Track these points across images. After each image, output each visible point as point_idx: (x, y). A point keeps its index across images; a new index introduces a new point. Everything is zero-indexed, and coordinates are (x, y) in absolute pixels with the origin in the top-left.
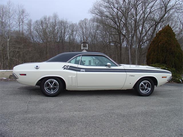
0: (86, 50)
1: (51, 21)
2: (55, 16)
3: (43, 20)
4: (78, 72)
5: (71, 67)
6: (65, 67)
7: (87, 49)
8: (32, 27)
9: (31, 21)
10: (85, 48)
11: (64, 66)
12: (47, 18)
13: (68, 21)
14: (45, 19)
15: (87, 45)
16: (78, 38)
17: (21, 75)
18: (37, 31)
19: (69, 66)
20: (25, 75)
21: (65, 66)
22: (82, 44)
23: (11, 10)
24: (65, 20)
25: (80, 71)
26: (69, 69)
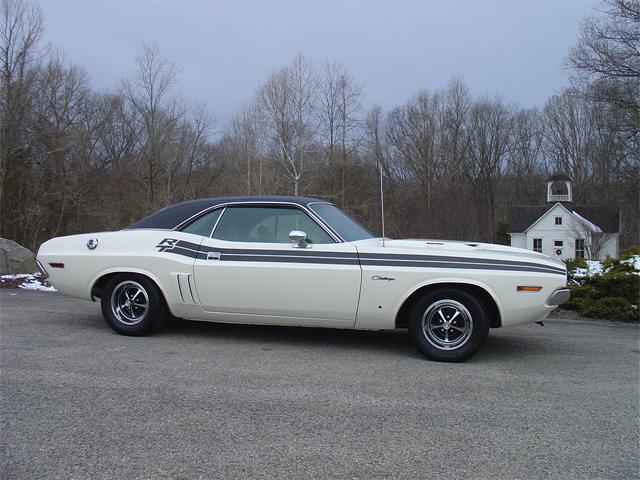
0: (565, 204)
1: (443, 106)
2: (457, 91)
3: (418, 107)
4: (200, 262)
5: (181, 243)
6: (166, 244)
7: (570, 200)
8: (382, 134)
9: (377, 111)
10: (562, 198)
11: (162, 243)
12: (429, 98)
13: (504, 103)
14: (423, 100)
15: (568, 185)
16: (545, 162)
17: (53, 265)
18: (398, 143)
19: (175, 241)
20: (61, 265)
21: (165, 240)
22: (549, 184)
23: (304, 82)
24: (492, 101)
25: (204, 257)
26: (176, 251)
